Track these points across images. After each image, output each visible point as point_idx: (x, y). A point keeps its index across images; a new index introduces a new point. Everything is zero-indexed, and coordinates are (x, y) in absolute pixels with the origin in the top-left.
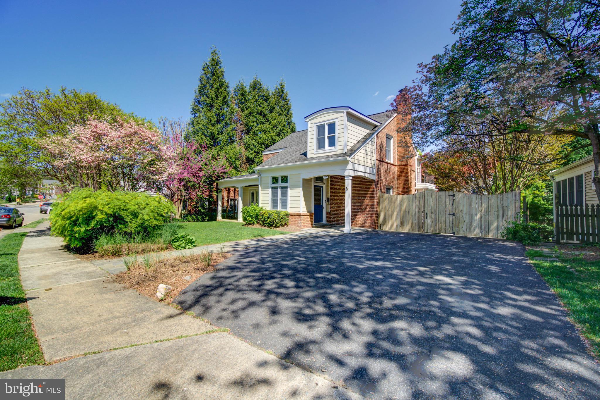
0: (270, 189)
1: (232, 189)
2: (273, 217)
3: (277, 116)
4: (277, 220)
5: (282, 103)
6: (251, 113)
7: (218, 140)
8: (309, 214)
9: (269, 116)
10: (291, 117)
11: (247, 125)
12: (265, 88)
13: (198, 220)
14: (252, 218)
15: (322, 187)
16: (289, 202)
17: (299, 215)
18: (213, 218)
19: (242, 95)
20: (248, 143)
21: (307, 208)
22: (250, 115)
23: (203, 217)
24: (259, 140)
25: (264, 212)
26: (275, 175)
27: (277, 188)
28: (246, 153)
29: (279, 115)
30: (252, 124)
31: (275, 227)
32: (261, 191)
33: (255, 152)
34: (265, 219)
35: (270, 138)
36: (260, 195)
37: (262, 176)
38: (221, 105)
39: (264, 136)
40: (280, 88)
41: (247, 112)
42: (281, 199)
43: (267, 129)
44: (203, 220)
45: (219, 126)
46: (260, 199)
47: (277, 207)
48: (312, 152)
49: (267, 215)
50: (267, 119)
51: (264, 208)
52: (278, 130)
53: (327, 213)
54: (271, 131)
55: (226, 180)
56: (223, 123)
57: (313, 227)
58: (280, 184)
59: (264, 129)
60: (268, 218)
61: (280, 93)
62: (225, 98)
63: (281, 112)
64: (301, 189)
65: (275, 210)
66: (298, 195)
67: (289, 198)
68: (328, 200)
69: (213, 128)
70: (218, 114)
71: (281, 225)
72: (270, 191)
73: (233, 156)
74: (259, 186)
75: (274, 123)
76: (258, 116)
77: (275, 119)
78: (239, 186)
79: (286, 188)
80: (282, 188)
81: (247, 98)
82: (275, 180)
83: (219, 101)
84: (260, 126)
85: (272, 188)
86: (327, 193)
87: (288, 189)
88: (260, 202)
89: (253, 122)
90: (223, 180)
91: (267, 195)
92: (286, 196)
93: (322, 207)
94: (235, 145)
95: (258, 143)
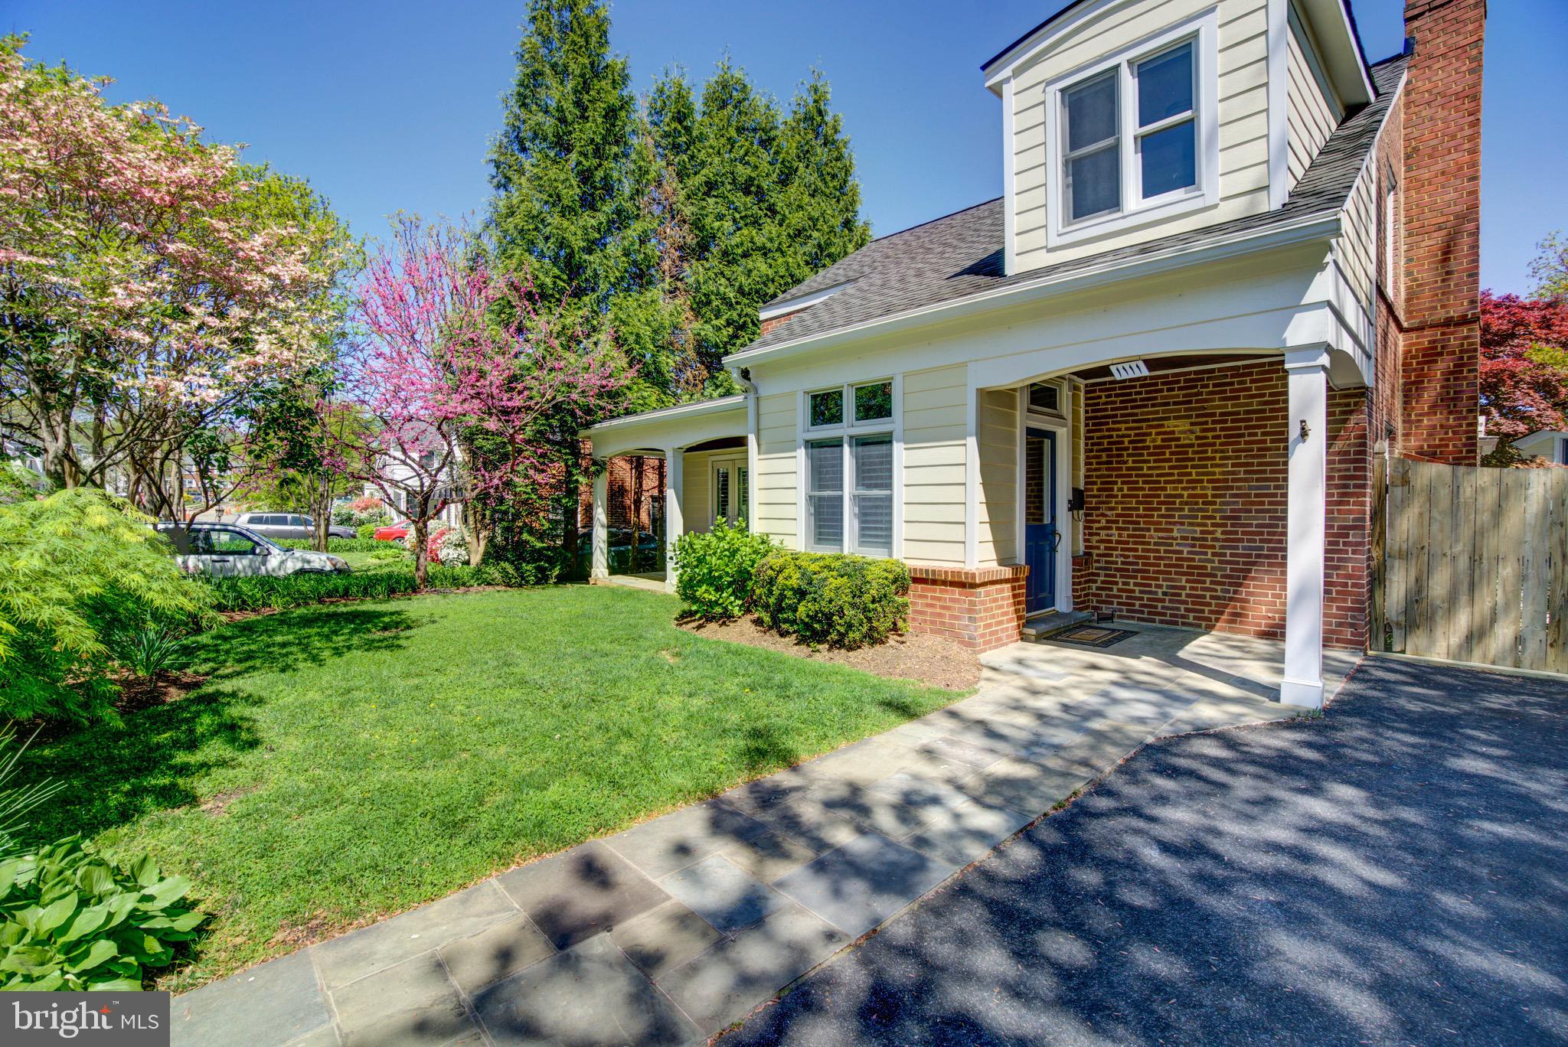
0: (801, 453)
1: (652, 462)
2: (828, 594)
3: (806, 199)
4: (849, 612)
5: (821, 154)
6: (711, 186)
7: (589, 272)
8: (1007, 573)
9: (778, 199)
10: (853, 203)
11: (697, 225)
12: (761, 101)
13: (522, 582)
14: (719, 589)
15: (1052, 436)
16: (900, 512)
17: (964, 583)
18: (577, 572)
19: (680, 117)
20: (704, 289)
21: (995, 542)
22: (707, 194)
23: (540, 569)
24: (743, 279)
25: (777, 563)
26: (824, 382)
27: (837, 444)
28: (697, 325)
29: (813, 196)
30: (717, 224)
31: (839, 644)
32: (757, 463)
33: (729, 323)
34: (782, 597)
35: (782, 271)
36: (755, 482)
37: (763, 392)
38: (598, 140)
39: (764, 268)
40: (810, 101)
41: (697, 181)
42: (855, 498)
43: (771, 240)
44: (542, 579)
45: (589, 220)
46: (755, 496)
47: (837, 537)
48: (1037, 239)
49: (794, 582)
50: (772, 210)
51: (775, 541)
52: (809, 247)
53: (1076, 560)
54: (784, 247)
55: (615, 422)
56: (608, 208)
57: (1024, 637)
58: (850, 426)
59: (760, 240)
60: (801, 594)
61: (814, 120)
62: (611, 114)
63: (820, 184)
64: (972, 442)
65: (827, 551)
66: (957, 474)
67: (900, 494)
68: (1078, 501)
69: (566, 223)
70: (585, 177)
71: (874, 638)
72: (799, 461)
73: (645, 331)
74: (752, 440)
75: (796, 219)
76: (740, 200)
77: (800, 207)
78: (671, 444)
79: (886, 440)
80: (861, 442)
81: (695, 133)
82: (825, 407)
83: (593, 128)
84: (745, 231)
85: (811, 445)
86: (1075, 467)
87: (898, 448)
88: (756, 510)
89: (720, 217)
90: (606, 424)
91: (788, 480)
92: (885, 481)
93: (1054, 532)
94: (655, 293)
95: (741, 290)
